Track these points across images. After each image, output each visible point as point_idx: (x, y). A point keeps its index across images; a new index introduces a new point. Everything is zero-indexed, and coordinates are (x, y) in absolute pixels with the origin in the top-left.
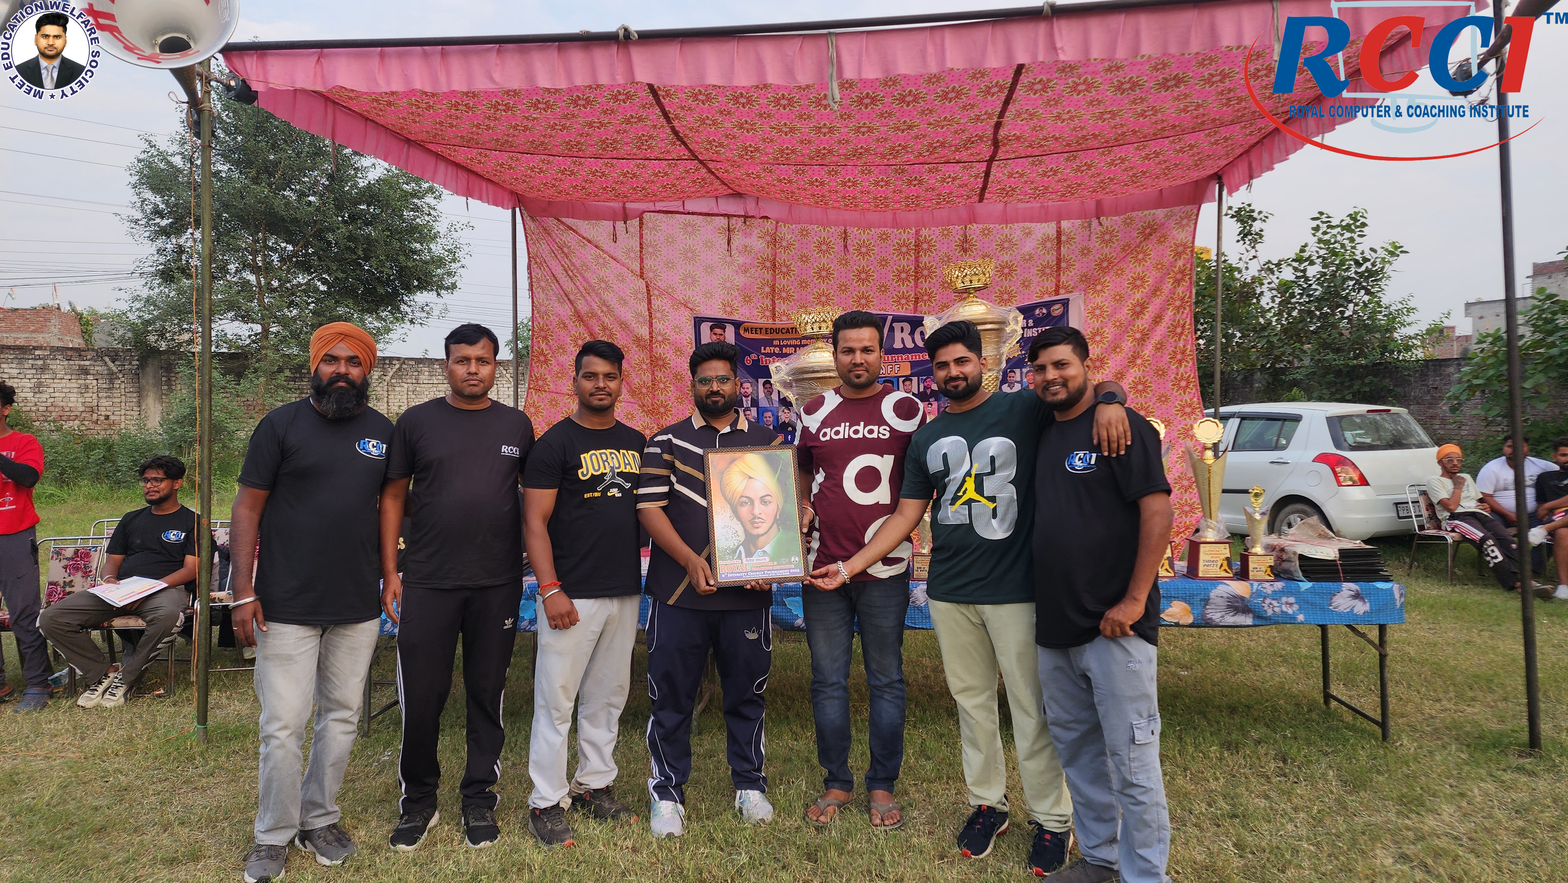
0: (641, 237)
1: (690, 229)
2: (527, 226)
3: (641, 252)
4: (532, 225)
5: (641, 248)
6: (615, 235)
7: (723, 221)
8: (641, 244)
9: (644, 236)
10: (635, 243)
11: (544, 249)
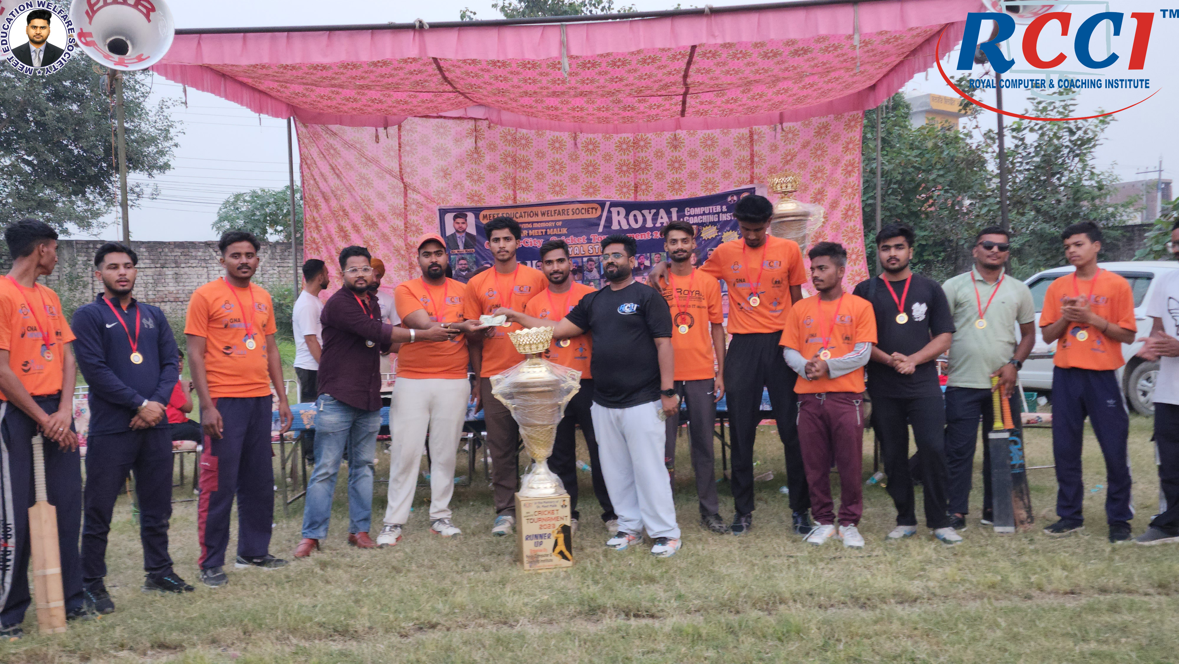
0: (400, 138)
1: (442, 130)
2: (299, 132)
3: (400, 150)
4: (303, 130)
5: (400, 147)
6: (377, 137)
7: (472, 122)
8: (399, 144)
9: (402, 138)
10: (394, 142)
11: (314, 151)
